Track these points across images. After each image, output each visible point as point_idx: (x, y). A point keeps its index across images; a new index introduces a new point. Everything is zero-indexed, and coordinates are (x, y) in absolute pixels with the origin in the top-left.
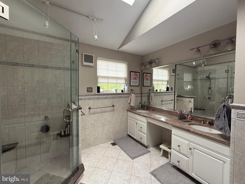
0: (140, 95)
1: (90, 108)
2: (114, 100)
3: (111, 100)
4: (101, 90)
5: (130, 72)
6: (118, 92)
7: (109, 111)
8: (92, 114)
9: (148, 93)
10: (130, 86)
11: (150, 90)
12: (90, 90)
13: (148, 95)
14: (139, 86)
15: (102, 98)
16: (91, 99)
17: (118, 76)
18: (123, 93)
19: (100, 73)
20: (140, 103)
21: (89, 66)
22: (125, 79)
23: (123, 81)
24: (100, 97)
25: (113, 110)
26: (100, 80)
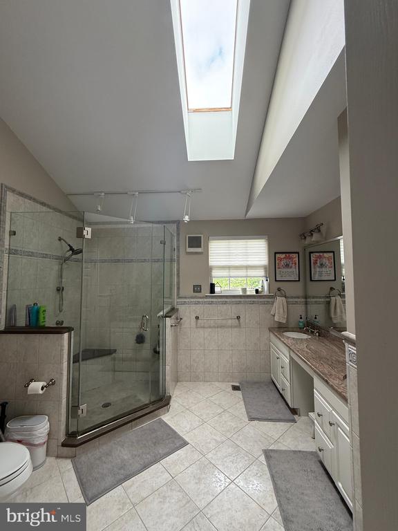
0: (303, 300)
1: (197, 318)
2: (241, 307)
3: (234, 307)
4: (217, 289)
5: (274, 255)
6: (248, 293)
7: (231, 327)
8: (201, 327)
9: (327, 297)
10: (276, 280)
11: (332, 289)
12: (197, 289)
13: (328, 300)
14: (299, 280)
15: (216, 303)
16: (199, 303)
17: (250, 263)
18: (260, 296)
19: (213, 260)
20: (301, 318)
21: (196, 253)
22: (265, 267)
23: (262, 273)
24: (215, 300)
25: (239, 326)
26: (215, 273)
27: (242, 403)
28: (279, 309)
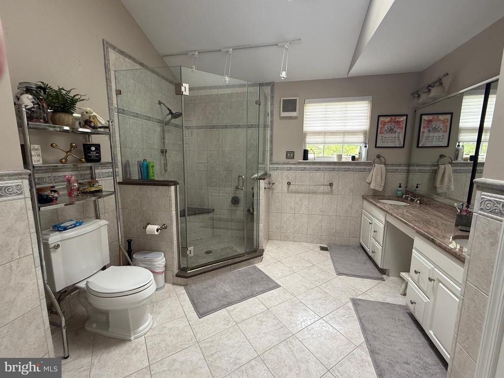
0: (405, 168)
1: (289, 184)
2: (334, 173)
3: (327, 174)
4: (310, 156)
5: (377, 119)
6: (343, 160)
7: (323, 193)
8: (293, 192)
9: (434, 165)
10: (376, 147)
11: (442, 156)
12: (290, 155)
13: (434, 168)
14: (403, 147)
15: (310, 169)
16: (291, 169)
17: (348, 128)
18: (356, 163)
19: (308, 127)
20: (400, 187)
21: (291, 118)
22: (365, 133)
23: (361, 138)
24: (307, 166)
25: (331, 193)
26: (309, 139)
27: (331, 260)
28: (376, 177)
